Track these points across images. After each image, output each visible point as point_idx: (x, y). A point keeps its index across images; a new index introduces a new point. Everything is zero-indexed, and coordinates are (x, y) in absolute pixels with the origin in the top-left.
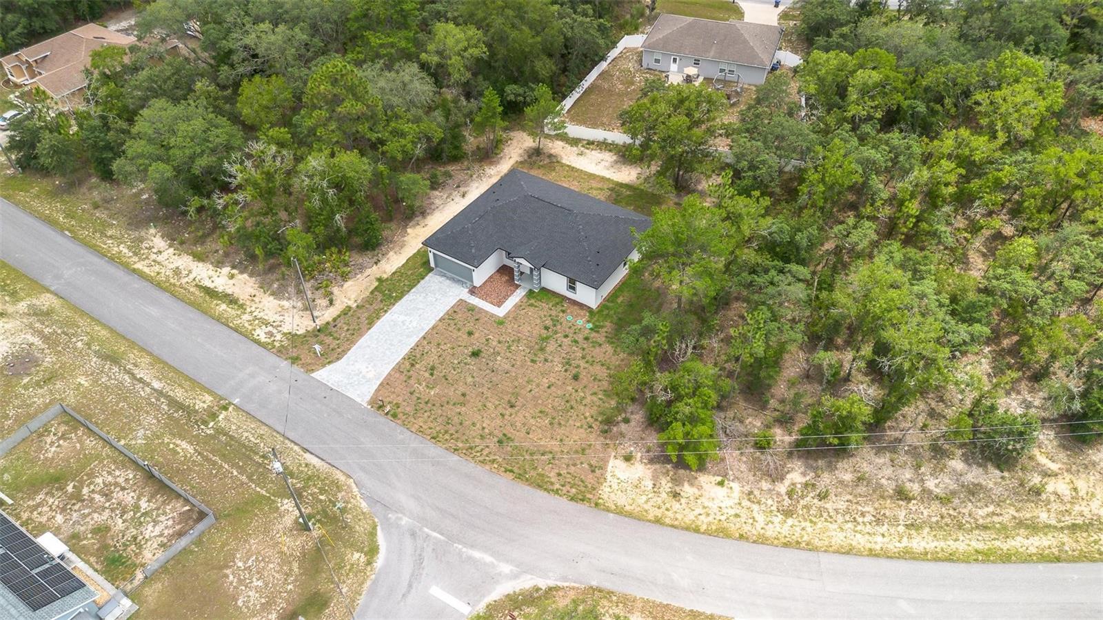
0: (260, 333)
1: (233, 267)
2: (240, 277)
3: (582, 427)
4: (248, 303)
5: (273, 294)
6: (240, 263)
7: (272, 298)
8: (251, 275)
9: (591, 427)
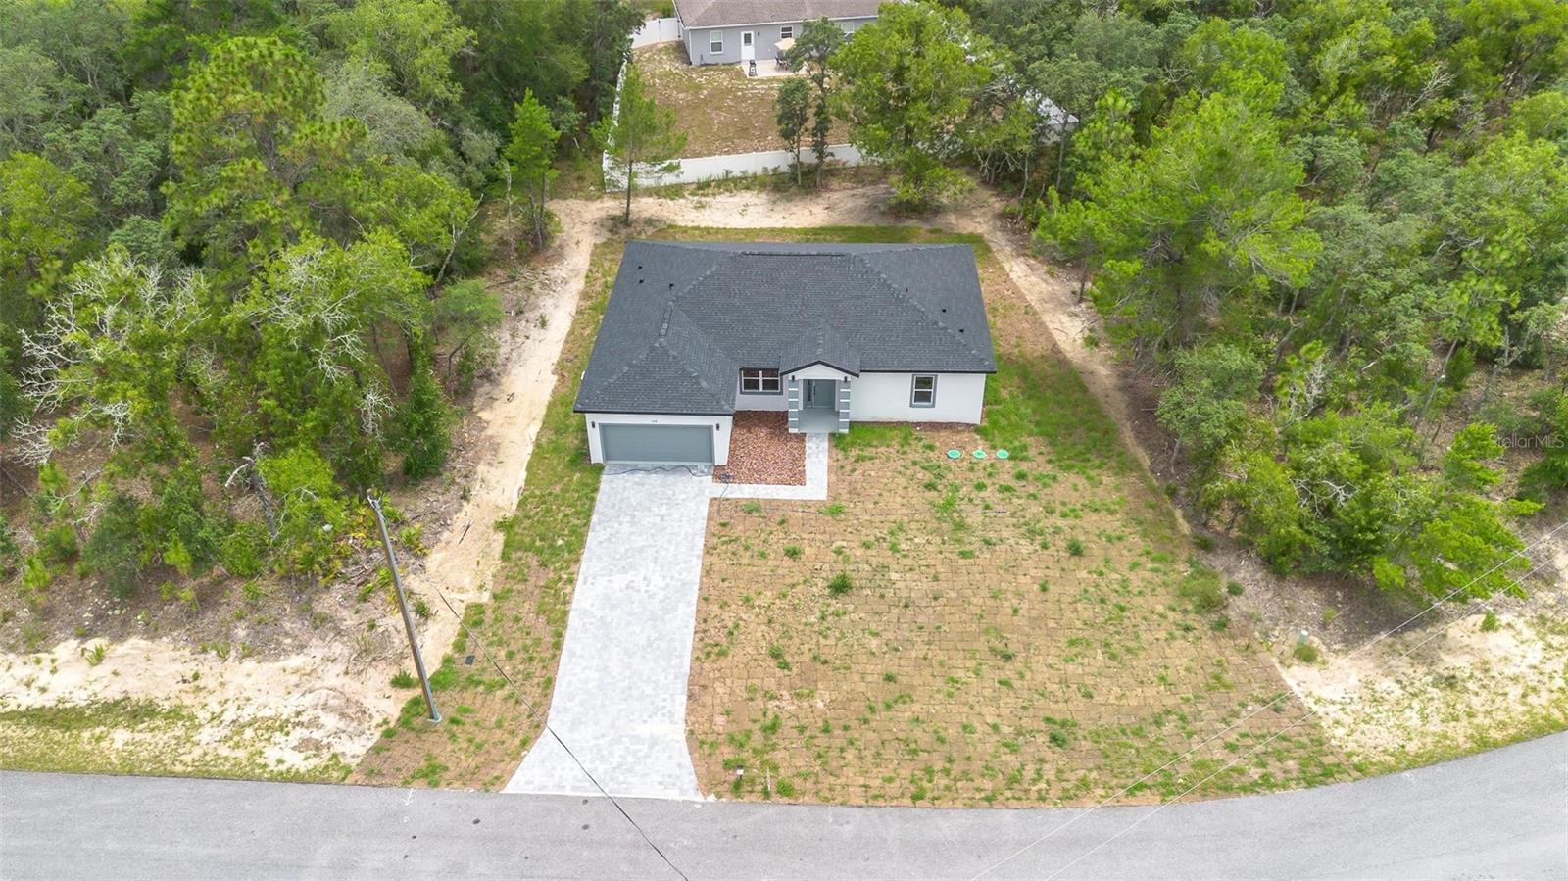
0: (283, 754)
1: (85, 635)
2: (121, 649)
3: (1173, 637)
4: (188, 700)
5: (248, 653)
6: (99, 617)
7: (250, 664)
8: (152, 632)
9: (1187, 629)
